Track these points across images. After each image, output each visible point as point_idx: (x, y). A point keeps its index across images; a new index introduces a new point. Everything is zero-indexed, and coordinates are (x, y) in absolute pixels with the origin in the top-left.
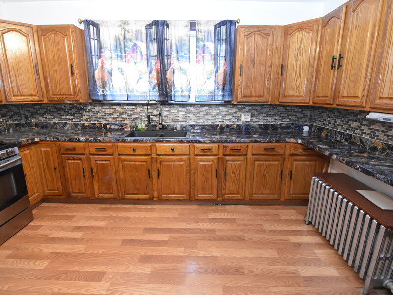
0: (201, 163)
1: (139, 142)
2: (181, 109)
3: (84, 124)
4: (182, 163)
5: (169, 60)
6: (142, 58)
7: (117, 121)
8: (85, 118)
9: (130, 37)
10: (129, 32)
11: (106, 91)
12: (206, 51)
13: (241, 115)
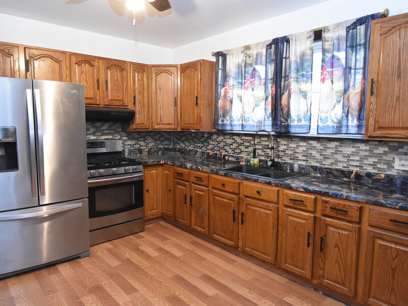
0: (291, 218)
1: (229, 177)
2: (301, 144)
3: (209, 153)
4: (268, 212)
5: (287, 82)
6: (260, 83)
7: (235, 153)
8: (211, 148)
9: (251, 62)
10: (250, 57)
11: (227, 120)
12: (335, 64)
13: (394, 158)
